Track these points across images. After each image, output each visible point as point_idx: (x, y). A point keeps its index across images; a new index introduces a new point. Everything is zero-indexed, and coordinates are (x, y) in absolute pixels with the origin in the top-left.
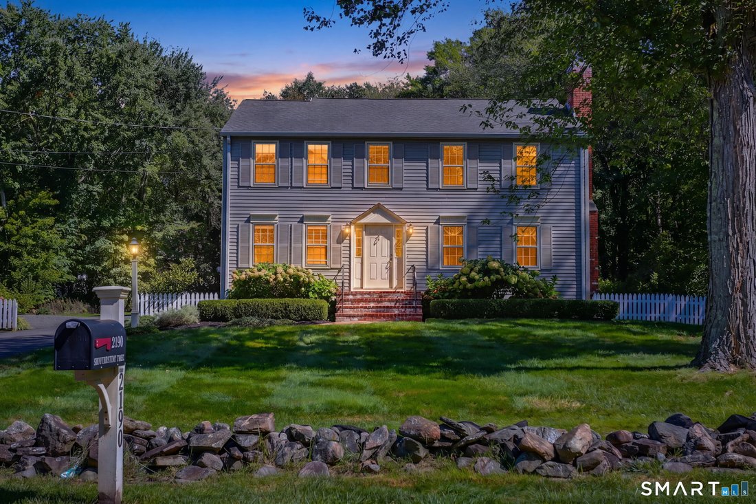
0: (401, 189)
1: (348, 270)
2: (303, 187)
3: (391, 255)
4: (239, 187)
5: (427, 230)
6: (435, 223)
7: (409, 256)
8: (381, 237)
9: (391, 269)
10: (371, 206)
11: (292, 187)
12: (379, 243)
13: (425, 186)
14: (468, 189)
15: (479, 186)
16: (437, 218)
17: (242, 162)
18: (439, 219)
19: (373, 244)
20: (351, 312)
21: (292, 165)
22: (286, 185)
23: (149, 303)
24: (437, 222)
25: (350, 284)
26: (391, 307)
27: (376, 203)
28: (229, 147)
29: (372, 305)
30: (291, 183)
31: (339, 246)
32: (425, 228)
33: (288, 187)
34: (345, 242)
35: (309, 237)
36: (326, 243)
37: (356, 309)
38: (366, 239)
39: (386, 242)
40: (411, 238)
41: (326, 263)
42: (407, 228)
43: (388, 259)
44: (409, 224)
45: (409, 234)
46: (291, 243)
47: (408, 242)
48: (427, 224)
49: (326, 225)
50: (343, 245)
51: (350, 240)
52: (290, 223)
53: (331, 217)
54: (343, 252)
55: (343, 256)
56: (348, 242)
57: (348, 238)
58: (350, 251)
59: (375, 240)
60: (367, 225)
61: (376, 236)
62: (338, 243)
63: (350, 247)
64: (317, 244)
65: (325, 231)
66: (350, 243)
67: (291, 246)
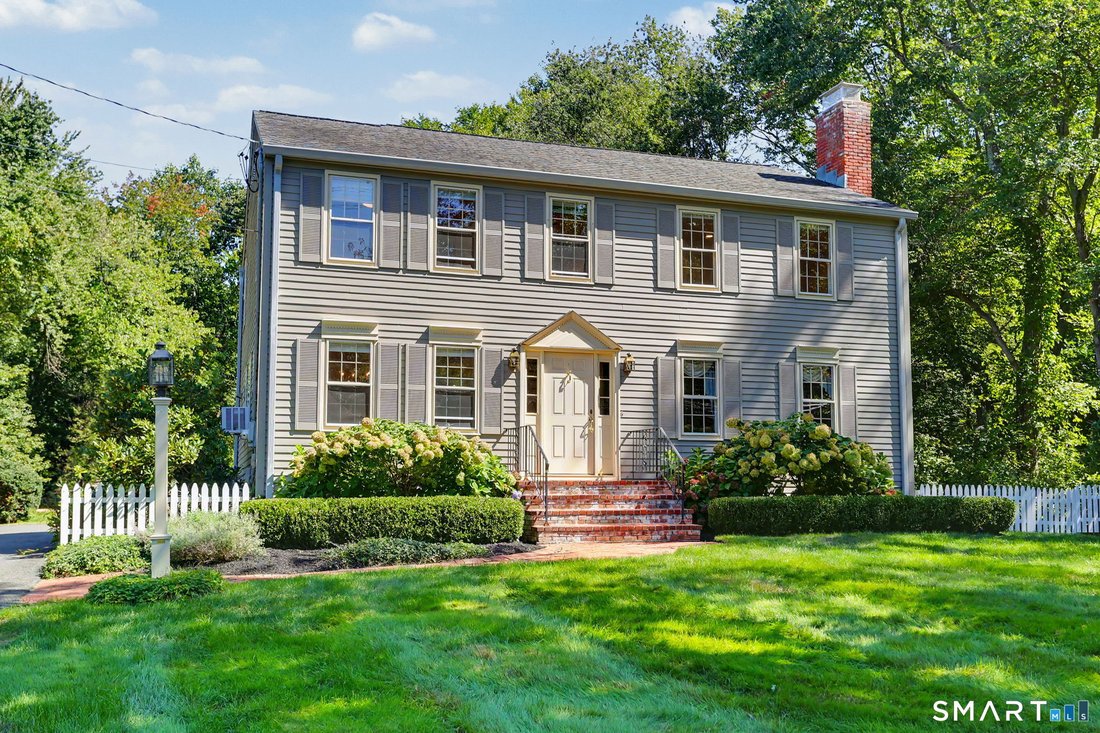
0: (609, 286)
1: (514, 439)
2: (427, 272)
3: (591, 412)
4: (297, 262)
5: (655, 365)
6: (668, 354)
7: (626, 415)
8: (573, 376)
9: (591, 436)
10: (557, 317)
11: (406, 270)
12: (569, 387)
13: (651, 284)
14: (724, 293)
15: (742, 290)
16: (672, 343)
17: (305, 213)
18: (675, 346)
19: (557, 390)
20: (561, 523)
21: (406, 226)
22: (395, 264)
23: (93, 506)
24: (673, 351)
25: (517, 465)
26: (633, 513)
27: (567, 311)
28: (278, 179)
29: (595, 507)
30: (405, 261)
31: (498, 390)
32: (652, 362)
33: (397, 270)
34: (508, 383)
35: (439, 372)
36: (471, 384)
37: (571, 518)
38: (546, 379)
39: (581, 388)
40: (627, 380)
41: (472, 425)
42: (621, 361)
43: (585, 419)
44: (625, 354)
45: (625, 371)
46: (404, 382)
47: (623, 387)
48: (655, 355)
49: (473, 350)
50: (504, 389)
51: (518, 380)
52: (403, 342)
53: (482, 333)
54: (504, 404)
55: (504, 411)
56: (513, 383)
57: (513, 376)
58: (517, 401)
59: (563, 382)
60: (549, 352)
61: (564, 375)
62: (495, 386)
63: (518, 394)
64: (454, 387)
65: (470, 362)
66: (518, 387)
67: (404, 389)
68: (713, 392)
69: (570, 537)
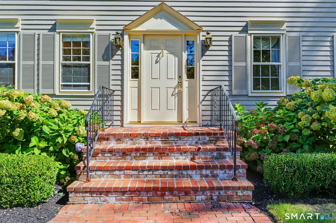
1: (119, 98)
3: (180, 77)
5: (230, 41)
6: (240, 32)
7: (206, 78)
8: (166, 52)
9: (180, 95)
10: (149, 9)
12: (163, 60)
16: (244, 24)
18: (246, 26)
19: (154, 62)
24: (245, 30)
25: (122, 116)
26: (186, 168)
31: (106, 63)
32: (227, 39)
34: (115, 57)
35: (65, 52)
36: (88, 59)
37: (117, 173)
38: (146, 55)
39: (173, 60)
40: (208, 53)
41: (89, 89)
42: (203, 38)
43: (175, 83)
44: (205, 33)
45: (205, 46)
46: (38, 59)
47: (204, 58)
48: (230, 34)
49: (89, 36)
50: (112, 62)
51: (122, 55)
52: (37, 32)
53: (95, 23)
54: (112, 72)
55: (112, 77)
56: (119, 57)
57: (119, 52)
58: (122, 70)
59: (158, 56)
60: (146, 35)
61: (159, 51)
62: (104, 60)
63: (122, 65)
64: (77, 62)
65: (87, 44)
66: (122, 60)
67: (38, 64)
68: (277, 59)
69: (104, 197)
